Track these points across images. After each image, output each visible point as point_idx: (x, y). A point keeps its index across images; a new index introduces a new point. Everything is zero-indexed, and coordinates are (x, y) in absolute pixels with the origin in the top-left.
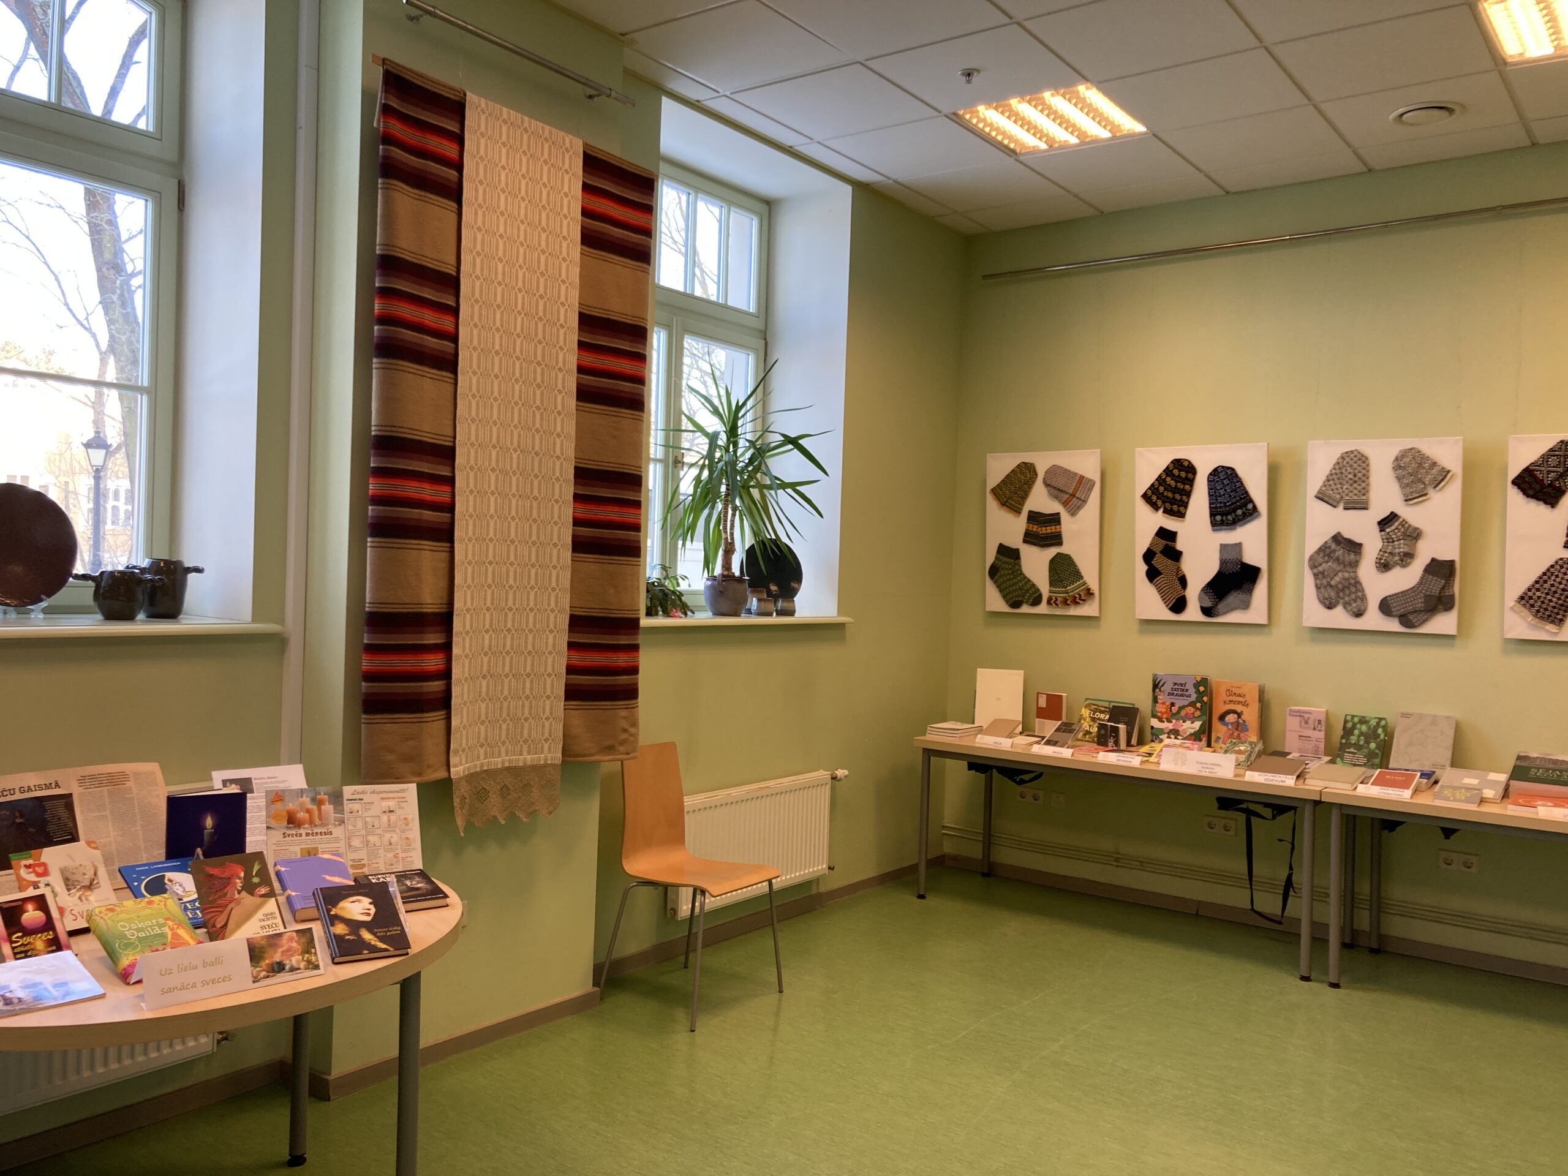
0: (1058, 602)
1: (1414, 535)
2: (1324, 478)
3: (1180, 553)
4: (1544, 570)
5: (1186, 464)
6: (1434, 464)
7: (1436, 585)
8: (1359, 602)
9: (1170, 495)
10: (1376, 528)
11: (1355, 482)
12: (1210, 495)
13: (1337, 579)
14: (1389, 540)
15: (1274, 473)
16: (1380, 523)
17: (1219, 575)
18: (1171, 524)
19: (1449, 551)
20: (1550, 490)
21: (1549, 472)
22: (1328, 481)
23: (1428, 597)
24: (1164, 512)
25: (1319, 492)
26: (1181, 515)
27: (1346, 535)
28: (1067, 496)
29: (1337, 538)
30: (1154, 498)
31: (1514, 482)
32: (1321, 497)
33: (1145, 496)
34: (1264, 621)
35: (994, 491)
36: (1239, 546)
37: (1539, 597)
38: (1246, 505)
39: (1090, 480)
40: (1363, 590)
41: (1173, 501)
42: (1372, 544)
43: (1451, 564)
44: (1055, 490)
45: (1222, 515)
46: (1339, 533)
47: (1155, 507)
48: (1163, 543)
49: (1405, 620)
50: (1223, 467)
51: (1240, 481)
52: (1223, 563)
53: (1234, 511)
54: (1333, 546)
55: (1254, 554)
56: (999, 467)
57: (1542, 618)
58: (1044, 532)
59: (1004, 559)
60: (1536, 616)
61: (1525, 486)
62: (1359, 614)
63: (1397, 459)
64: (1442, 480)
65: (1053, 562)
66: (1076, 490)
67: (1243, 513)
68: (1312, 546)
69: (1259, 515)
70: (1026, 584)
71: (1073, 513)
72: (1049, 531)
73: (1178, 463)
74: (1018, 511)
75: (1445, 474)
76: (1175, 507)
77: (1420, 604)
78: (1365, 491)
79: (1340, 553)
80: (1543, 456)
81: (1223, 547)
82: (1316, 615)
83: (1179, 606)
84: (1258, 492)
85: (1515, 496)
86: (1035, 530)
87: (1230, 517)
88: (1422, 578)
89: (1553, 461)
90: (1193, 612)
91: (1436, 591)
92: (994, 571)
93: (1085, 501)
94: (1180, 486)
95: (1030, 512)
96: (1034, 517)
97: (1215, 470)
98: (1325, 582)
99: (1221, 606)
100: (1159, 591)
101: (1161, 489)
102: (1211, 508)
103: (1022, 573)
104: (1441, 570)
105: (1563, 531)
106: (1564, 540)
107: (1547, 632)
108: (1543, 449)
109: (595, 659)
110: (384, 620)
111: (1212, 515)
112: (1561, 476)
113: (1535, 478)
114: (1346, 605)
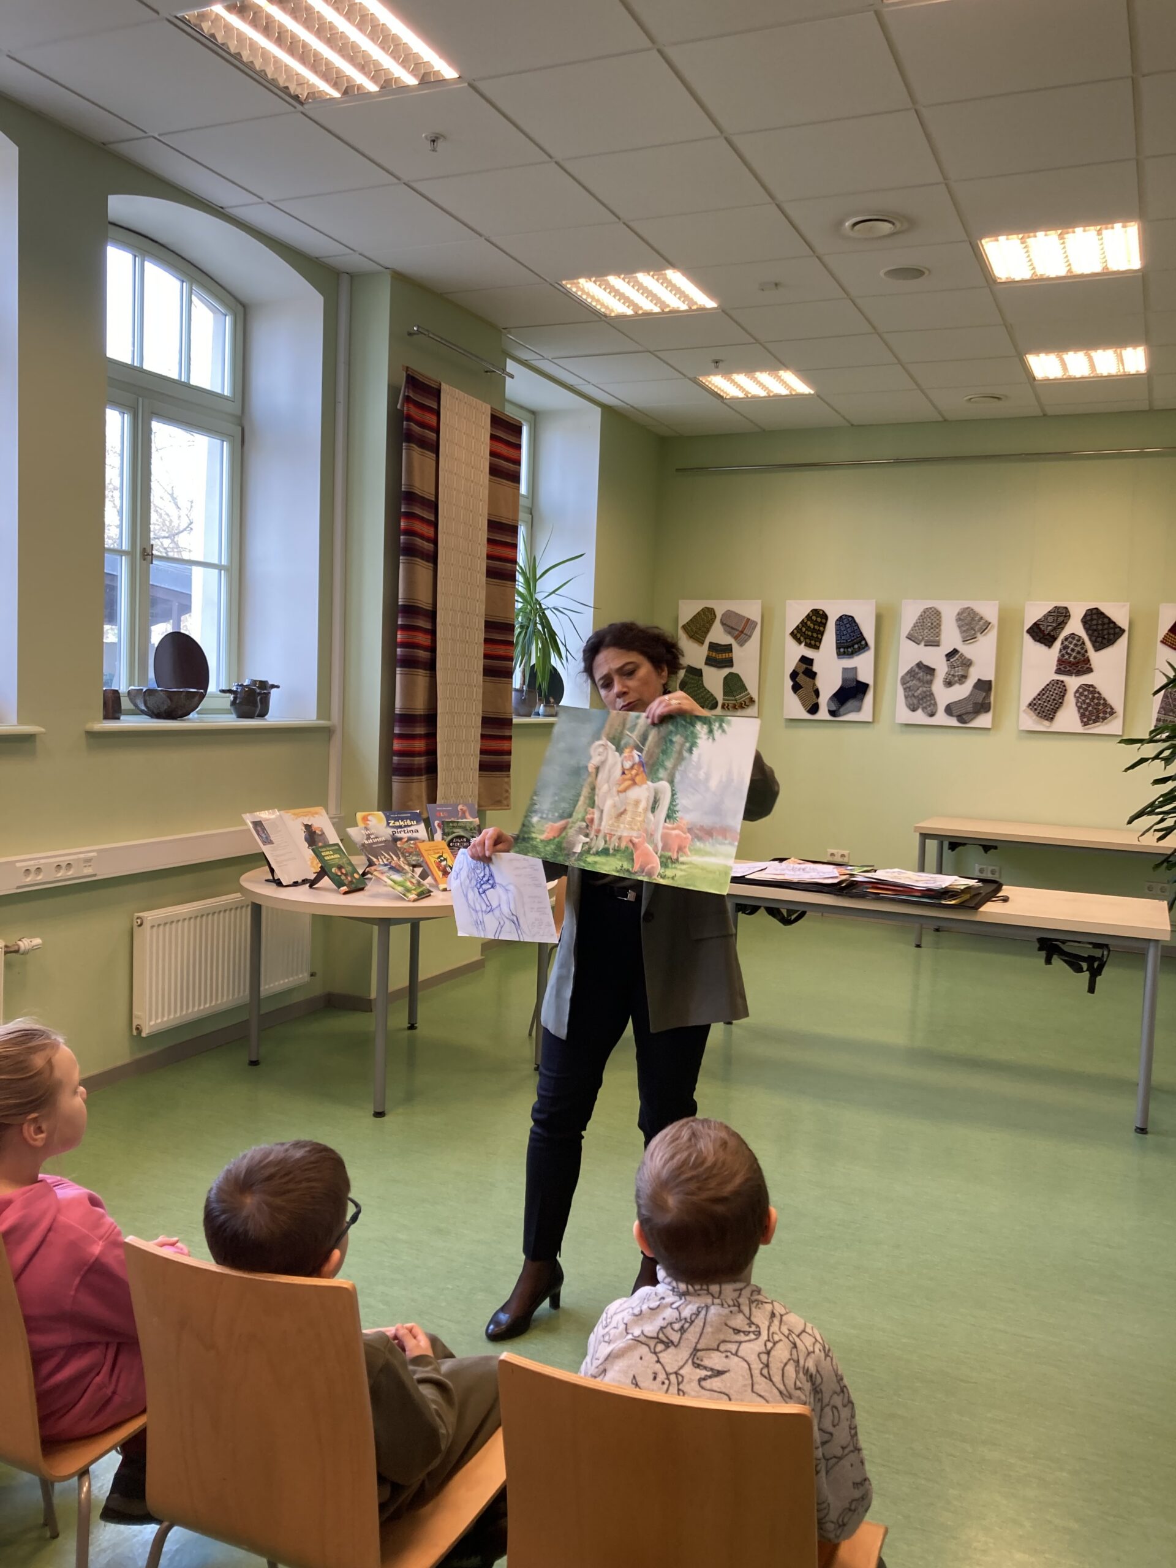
0: (729, 707)
1: (967, 664)
2: (912, 625)
3: (815, 674)
4: (1043, 687)
5: (821, 612)
6: (981, 618)
7: (980, 696)
8: (932, 707)
9: (810, 633)
10: (945, 659)
11: (932, 628)
12: (837, 635)
13: (919, 692)
14: (952, 667)
15: (879, 620)
16: (947, 655)
17: (841, 689)
18: (809, 653)
19: (989, 675)
20: (1048, 637)
21: (1048, 626)
22: (915, 627)
23: (975, 704)
24: (805, 645)
25: (908, 634)
26: (817, 648)
27: (925, 663)
28: (737, 633)
29: (920, 665)
30: (799, 635)
31: (1028, 631)
32: (910, 637)
33: (792, 634)
34: (871, 720)
35: (684, 627)
36: (855, 669)
37: (1040, 704)
38: (860, 642)
39: (754, 622)
40: (934, 699)
41: (811, 638)
42: (942, 668)
43: (990, 682)
44: (729, 628)
45: (844, 648)
46: (921, 662)
47: (800, 643)
48: (805, 666)
49: (961, 719)
50: (846, 615)
51: (857, 625)
52: (844, 680)
53: (853, 646)
54: (917, 670)
55: (865, 676)
56: (688, 610)
57: (1041, 717)
58: (720, 657)
59: (691, 676)
60: (1037, 716)
61: (1034, 634)
62: (932, 715)
63: (958, 614)
64: (986, 629)
65: (726, 678)
66: (744, 628)
67: (859, 647)
68: (903, 670)
69: (869, 649)
70: (706, 694)
71: (741, 645)
72: (724, 657)
73: (815, 612)
74: (701, 642)
75: (987, 624)
76: (813, 642)
77: (970, 708)
78: (938, 635)
79: (921, 675)
80: (1044, 616)
81: (845, 670)
82: (905, 715)
83: (814, 709)
84: (869, 633)
85: (1028, 639)
86: (714, 655)
87: (850, 650)
88: (972, 692)
89: (1050, 619)
90: (823, 714)
91: (980, 701)
93: (750, 637)
94: (816, 627)
95: (710, 643)
96: (713, 647)
97: (841, 617)
98: (910, 693)
99: (842, 710)
100: (801, 699)
101: (804, 629)
102: (837, 643)
103: (704, 687)
104: (984, 686)
105: (1055, 662)
106: (1055, 668)
107: (1044, 726)
108: (1045, 612)
109: (493, 745)
110: (407, 719)
111: (838, 648)
112: (1055, 629)
113: (1040, 629)
114: (924, 709)
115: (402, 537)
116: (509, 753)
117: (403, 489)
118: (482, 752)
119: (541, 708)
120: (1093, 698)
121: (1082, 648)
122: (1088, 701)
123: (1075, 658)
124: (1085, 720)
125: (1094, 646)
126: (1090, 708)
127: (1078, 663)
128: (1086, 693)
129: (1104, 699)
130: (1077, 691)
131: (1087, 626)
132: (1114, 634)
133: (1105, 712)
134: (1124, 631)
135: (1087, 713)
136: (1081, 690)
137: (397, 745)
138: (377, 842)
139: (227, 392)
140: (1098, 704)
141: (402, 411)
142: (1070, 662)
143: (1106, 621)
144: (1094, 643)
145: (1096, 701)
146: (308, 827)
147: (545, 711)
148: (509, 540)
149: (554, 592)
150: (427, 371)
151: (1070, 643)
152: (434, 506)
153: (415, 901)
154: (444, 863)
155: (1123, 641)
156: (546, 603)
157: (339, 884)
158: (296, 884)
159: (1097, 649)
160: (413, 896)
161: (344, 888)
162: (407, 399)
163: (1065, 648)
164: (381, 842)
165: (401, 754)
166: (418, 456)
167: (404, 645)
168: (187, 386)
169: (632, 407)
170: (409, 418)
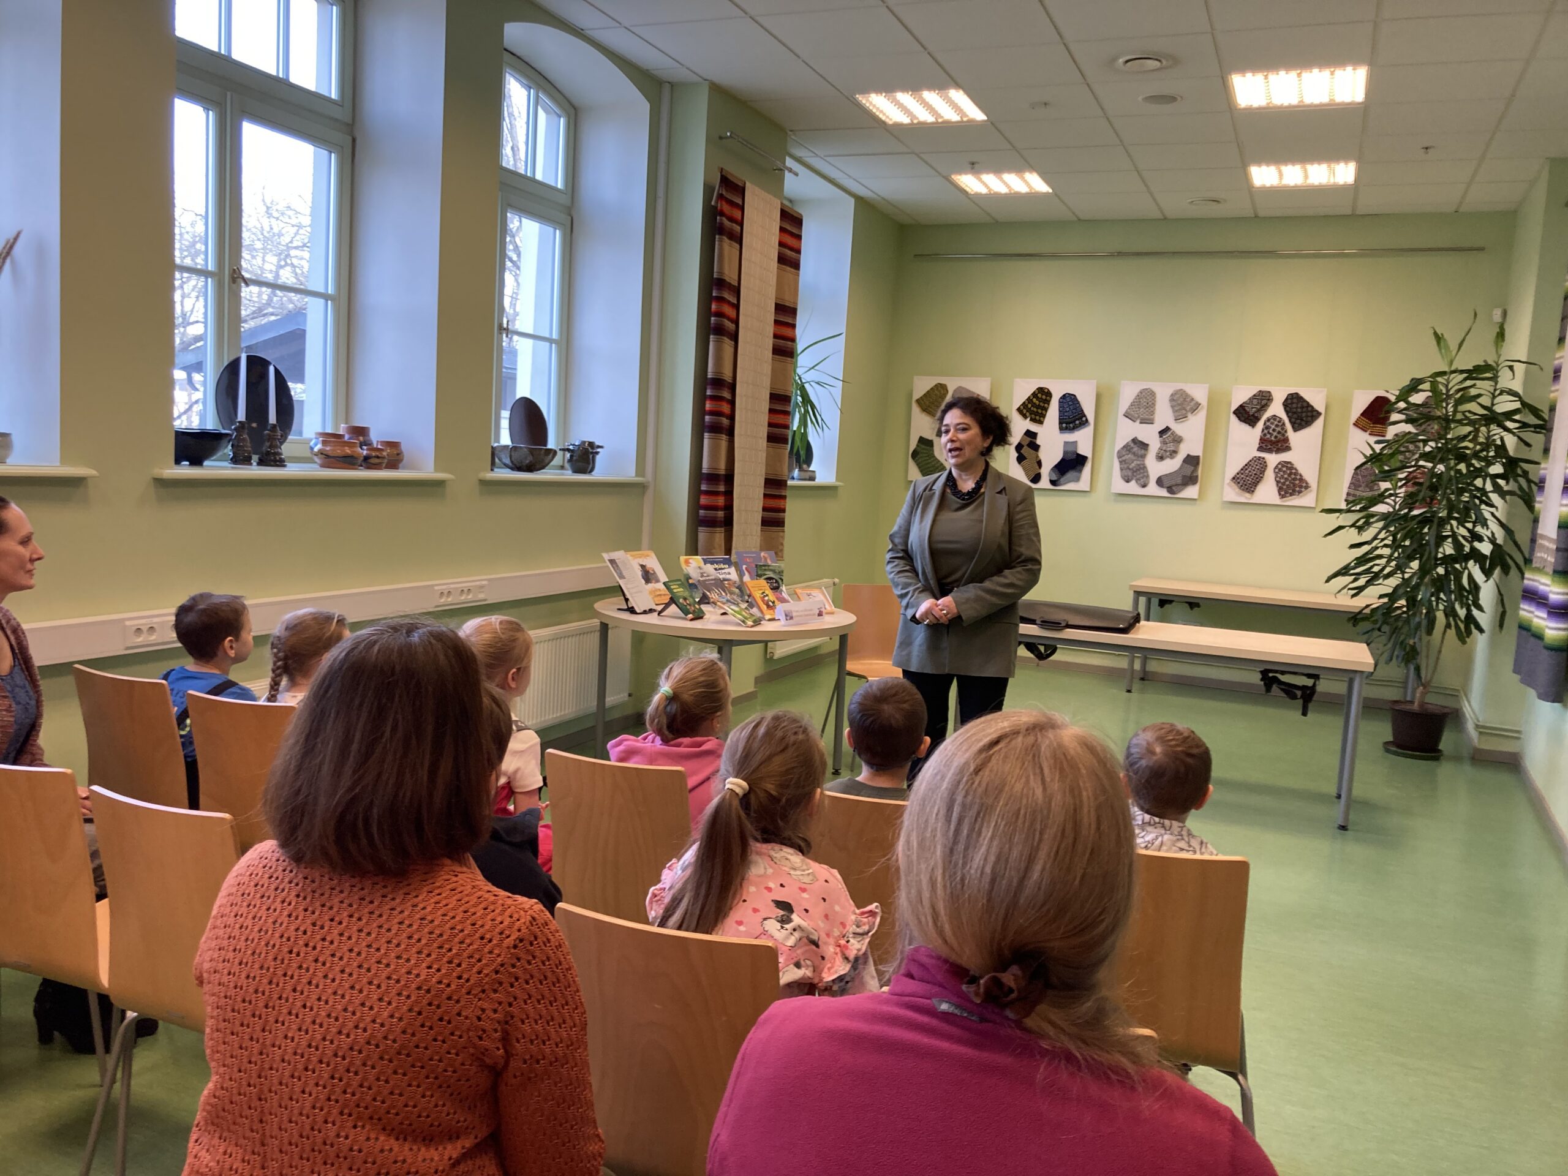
1: (1178, 440)
2: (1129, 404)
3: (1039, 446)
4: (1246, 462)
5: (1046, 390)
6: (1192, 399)
7: (1189, 469)
8: (1144, 479)
9: (1035, 410)
10: (1158, 435)
11: (1147, 407)
12: (1060, 411)
13: (1133, 465)
14: (1164, 443)
15: (1099, 398)
16: (1160, 432)
17: (1063, 460)
18: (1034, 428)
19: (1197, 451)
20: (1251, 418)
21: (1252, 408)
22: (1132, 405)
23: (1184, 477)
24: (1030, 420)
25: (1126, 412)
26: (1041, 422)
27: (1140, 439)
29: (1135, 441)
30: (1025, 411)
31: (1234, 413)
32: (1127, 415)
33: (1019, 410)
34: (1088, 489)
35: (918, 401)
36: (1075, 443)
37: (1242, 478)
38: (1081, 418)
40: (1147, 472)
41: (1037, 414)
42: (1155, 444)
43: (1198, 457)
45: (1066, 423)
46: (1136, 437)
47: (1025, 417)
48: (1028, 439)
49: (1170, 490)
50: (1069, 394)
51: (1078, 403)
52: (1065, 453)
53: (1074, 421)
54: (1132, 445)
55: (1084, 449)
56: (922, 386)
57: (1243, 489)
59: (923, 446)
60: (1240, 488)
61: (1240, 415)
62: (1144, 486)
63: (1172, 395)
64: (1196, 409)
67: (1079, 423)
68: (1120, 444)
69: (1089, 424)
70: (937, 463)
73: (1041, 390)
75: (1198, 405)
76: (1037, 418)
77: (1179, 481)
78: (1153, 413)
79: (1136, 449)
80: (1250, 399)
81: (1066, 443)
82: (1120, 486)
83: (1036, 479)
84: (1089, 411)
85: (1234, 419)
87: (1071, 425)
88: (1182, 465)
89: (1255, 402)
90: (1045, 483)
91: (1188, 473)
92: (915, 455)
94: (1042, 404)
97: (1064, 395)
98: (1126, 466)
99: (1062, 480)
100: (1025, 469)
101: (1030, 406)
102: (1059, 419)
103: (934, 456)
104: (1192, 461)
105: (1258, 441)
106: (1258, 446)
107: (1244, 498)
108: (1250, 395)
109: (773, 503)
110: (712, 478)
111: (1060, 423)
112: (1259, 411)
113: (1245, 410)
114: (1137, 480)
115: (713, 318)
116: (784, 511)
117: (715, 276)
118: (765, 509)
119: (796, 473)
120: (1291, 474)
121: (1283, 429)
122: (1286, 476)
123: (1276, 437)
124: (1283, 493)
125: (1293, 427)
126: (1287, 483)
127: (1278, 442)
128: (1284, 469)
129: (1301, 475)
130: (1276, 467)
131: (1288, 409)
132: (1312, 416)
133: (1301, 487)
134: (1319, 414)
135: (1285, 487)
136: (1280, 466)
137: (704, 500)
138: (709, 580)
139: (560, 185)
140: (1295, 479)
141: (715, 207)
142: (1271, 441)
143: (1305, 404)
144: (1293, 424)
145: (1293, 476)
146: (643, 566)
147: (799, 475)
148: (790, 321)
149: (813, 368)
150: (737, 172)
151: (1272, 423)
152: (737, 291)
153: (752, 626)
154: (766, 598)
155: (1319, 422)
156: (806, 378)
157: (686, 613)
158: (645, 612)
159: (1295, 430)
160: (750, 623)
161: (690, 616)
162: (721, 197)
163: (1267, 428)
164: (712, 580)
165: (707, 508)
166: (727, 247)
167: (712, 413)
168: (533, 180)
169: (883, 198)
170: (722, 214)
